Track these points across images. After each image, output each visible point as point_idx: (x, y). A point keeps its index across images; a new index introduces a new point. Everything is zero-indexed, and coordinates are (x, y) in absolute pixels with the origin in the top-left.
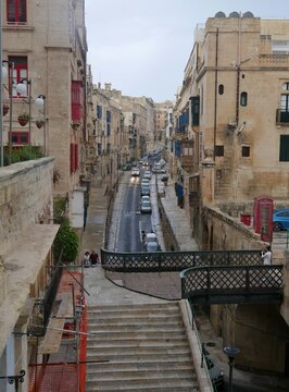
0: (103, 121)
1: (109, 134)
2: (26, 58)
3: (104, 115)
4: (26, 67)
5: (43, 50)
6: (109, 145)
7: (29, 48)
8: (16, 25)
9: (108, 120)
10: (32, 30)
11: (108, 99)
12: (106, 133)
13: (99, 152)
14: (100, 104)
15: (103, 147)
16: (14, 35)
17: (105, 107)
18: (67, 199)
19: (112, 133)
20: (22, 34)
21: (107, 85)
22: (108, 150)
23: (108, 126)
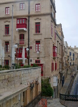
0: (72, 56)
1: (74, 60)
2: (40, 41)
3: (72, 54)
4: (40, 44)
5: (44, 39)
6: (74, 63)
7: (41, 39)
8: (37, 33)
9: (73, 56)
10: (41, 34)
11: (73, 50)
12: (73, 60)
13: (71, 65)
14: (71, 52)
15: (72, 64)
16: (37, 36)
17: (72, 52)
18: (50, 78)
19: (75, 60)
20: (39, 35)
21: (75, 46)
22: (74, 65)
23: (74, 58)
